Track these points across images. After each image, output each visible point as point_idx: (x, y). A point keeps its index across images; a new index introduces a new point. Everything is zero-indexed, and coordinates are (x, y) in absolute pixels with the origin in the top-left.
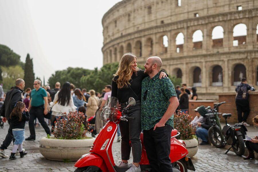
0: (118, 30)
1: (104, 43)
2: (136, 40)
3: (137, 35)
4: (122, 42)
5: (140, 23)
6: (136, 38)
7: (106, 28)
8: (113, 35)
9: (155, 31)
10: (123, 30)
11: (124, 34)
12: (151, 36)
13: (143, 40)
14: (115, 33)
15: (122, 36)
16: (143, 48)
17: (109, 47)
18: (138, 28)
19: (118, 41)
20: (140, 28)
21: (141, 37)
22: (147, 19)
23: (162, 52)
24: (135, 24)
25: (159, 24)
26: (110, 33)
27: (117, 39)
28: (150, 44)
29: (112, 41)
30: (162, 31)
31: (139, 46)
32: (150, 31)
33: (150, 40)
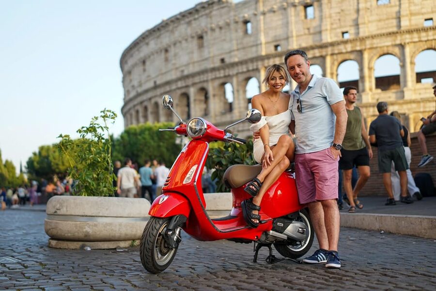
0: (149, 76)
1: (124, 99)
2: (179, 92)
3: (180, 84)
4: (155, 96)
5: (185, 63)
6: (179, 88)
7: (127, 74)
8: (140, 85)
9: (210, 76)
10: (157, 76)
11: (158, 82)
12: (205, 85)
13: (192, 91)
14: (143, 82)
15: (156, 87)
16: (192, 105)
17: (134, 106)
18: (182, 71)
19: (150, 95)
20: (186, 73)
21: (187, 87)
22: (196, 57)
23: (223, 111)
24: (177, 66)
25: (218, 64)
26: (135, 83)
27: (146, 91)
28: (203, 98)
29: (139, 95)
30: (222, 75)
31: (185, 102)
32: (202, 76)
33: (204, 91)
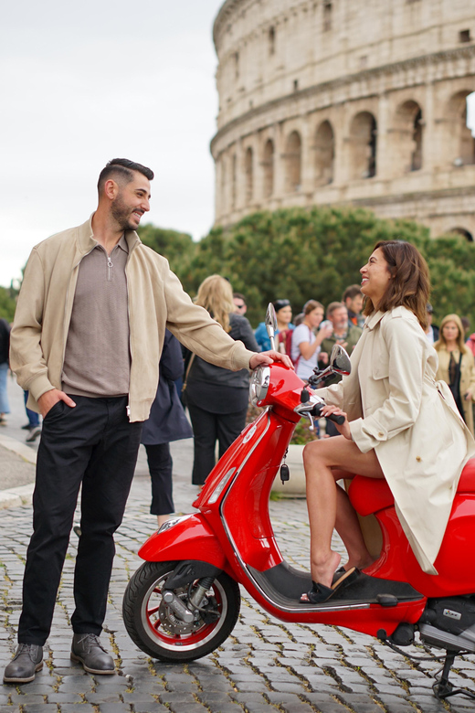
0: (282, 68)
1: (218, 118)
2: (352, 110)
3: (356, 90)
4: (297, 117)
5: (371, 39)
6: (352, 101)
7: (230, 60)
8: (260, 88)
9: (432, 72)
10: (302, 69)
11: (303, 85)
12: (417, 95)
13: (385, 111)
14: (266, 80)
15: (297, 95)
16: (382, 143)
17: (243, 138)
18: (364, 58)
19: (280, 113)
20: (372, 63)
21: (372, 97)
22: (400, 24)
23: (458, 162)
24: (352, 45)
25: (451, 42)
26: (248, 81)
27: (274, 104)
28: (410, 126)
29: (255, 112)
30: (461, 72)
31: (365, 134)
32: (411, 73)
33: (413, 111)
